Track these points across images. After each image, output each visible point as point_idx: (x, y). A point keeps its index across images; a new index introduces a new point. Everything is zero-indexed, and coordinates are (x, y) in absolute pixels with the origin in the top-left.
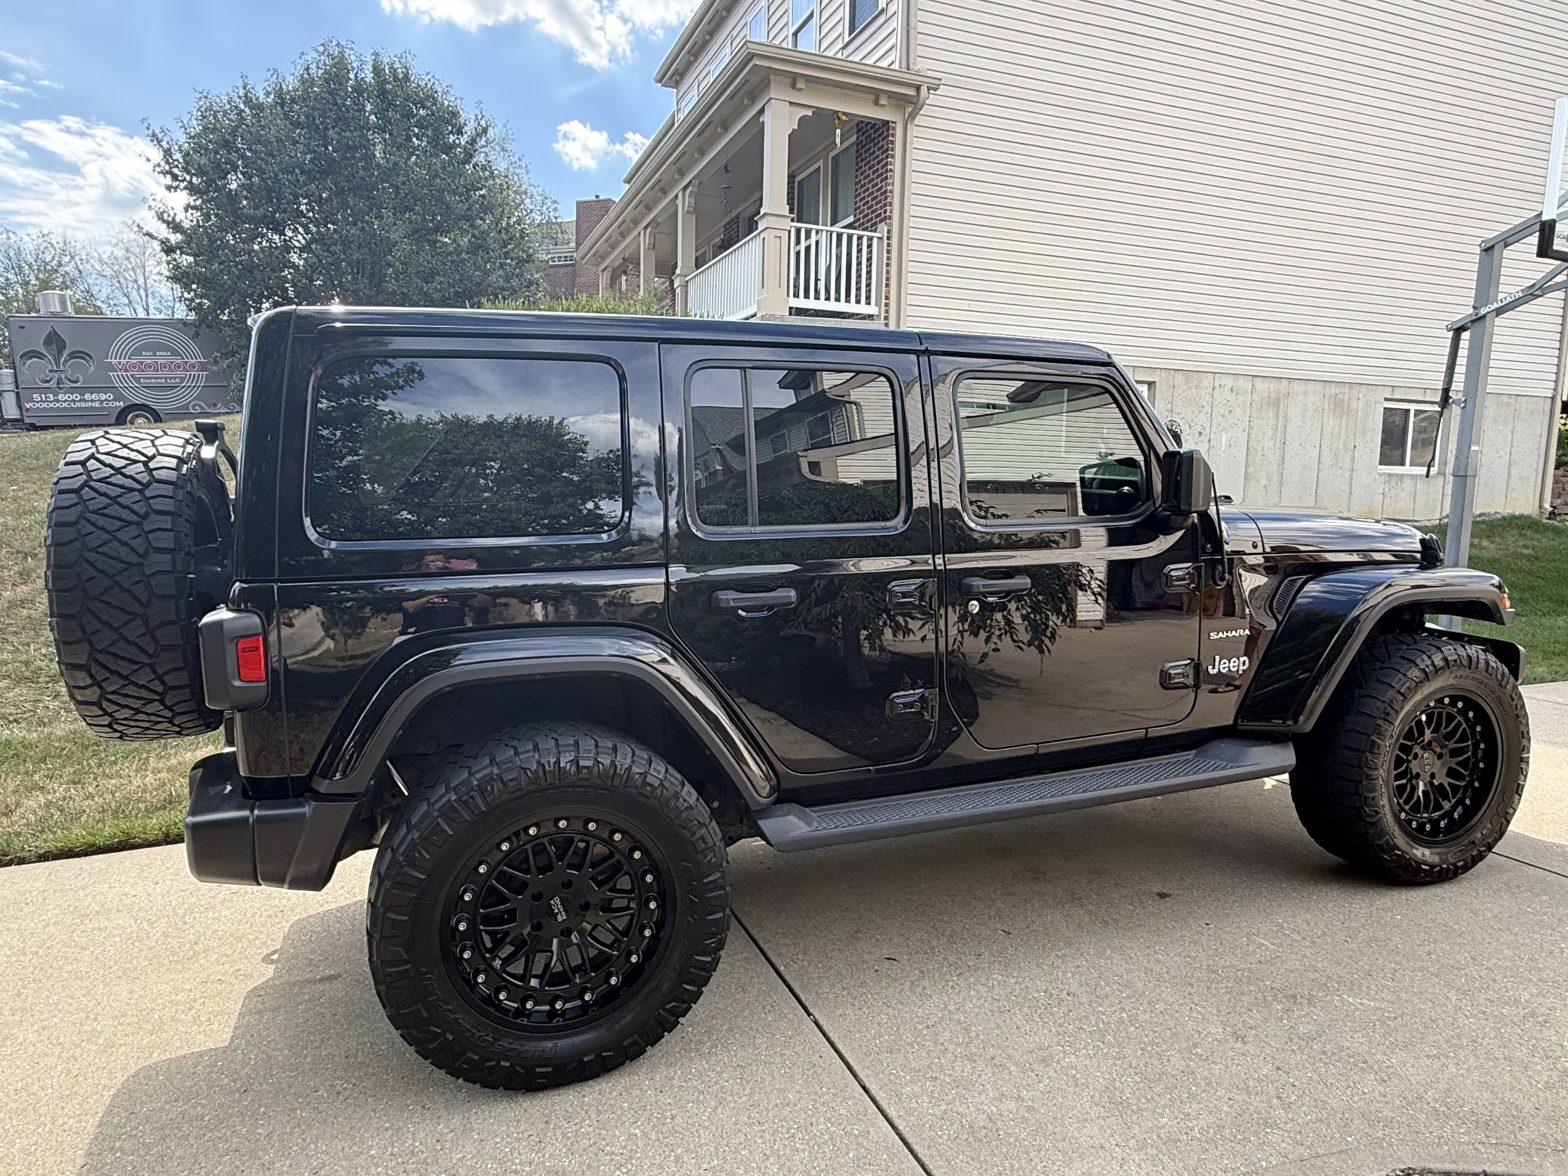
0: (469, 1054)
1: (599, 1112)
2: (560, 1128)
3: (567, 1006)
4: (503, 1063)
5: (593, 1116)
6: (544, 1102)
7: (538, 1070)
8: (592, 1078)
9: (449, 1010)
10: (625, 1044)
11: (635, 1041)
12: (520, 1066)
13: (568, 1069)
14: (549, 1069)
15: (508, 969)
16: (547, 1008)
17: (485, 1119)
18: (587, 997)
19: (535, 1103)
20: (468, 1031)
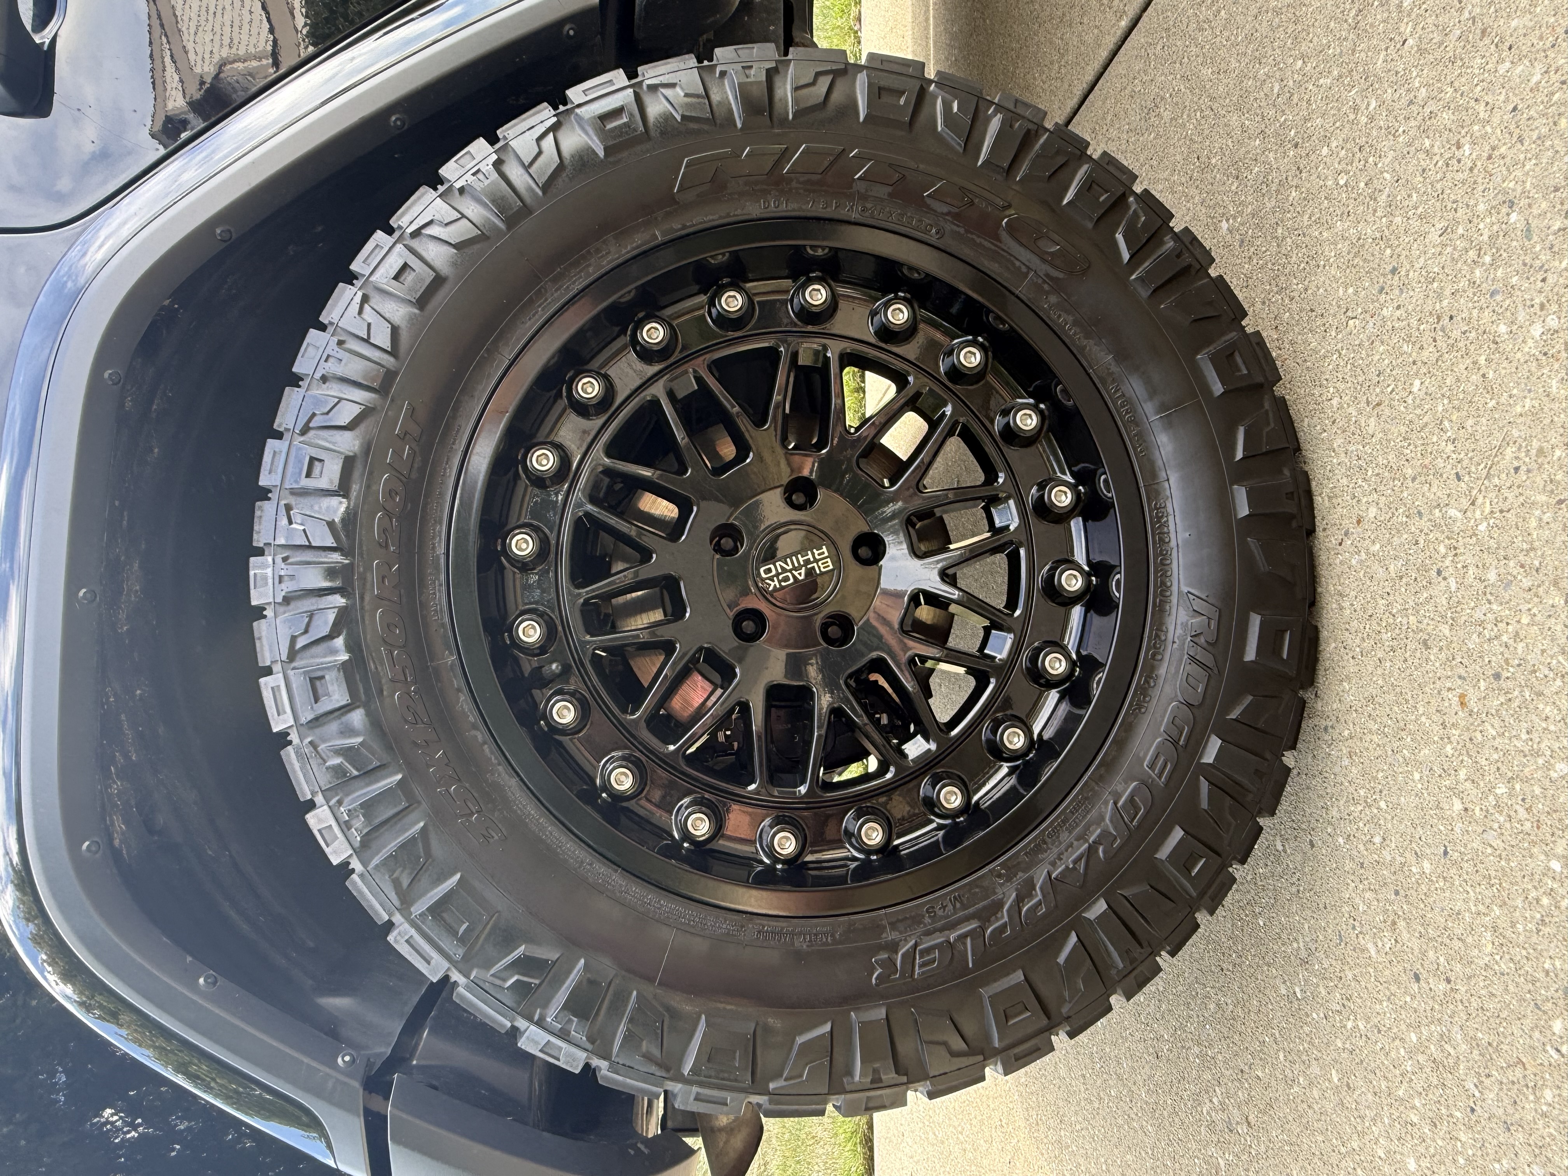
0: (1163, 854)
1: (1427, 473)
2: (1455, 606)
3: (1080, 556)
4: (1209, 757)
5: (1437, 491)
6: (1353, 641)
7: (1250, 654)
8: (1309, 495)
9: (1020, 900)
10: (1218, 389)
11: (1214, 359)
12: (1228, 706)
13: (1262, 565)
14: (1255, 621)
15: (943, 715)
16: (1077, 613)
17: (1374, 821)
18: (1062, 498)
19: (1351, 667)
20: (1092, 850)
